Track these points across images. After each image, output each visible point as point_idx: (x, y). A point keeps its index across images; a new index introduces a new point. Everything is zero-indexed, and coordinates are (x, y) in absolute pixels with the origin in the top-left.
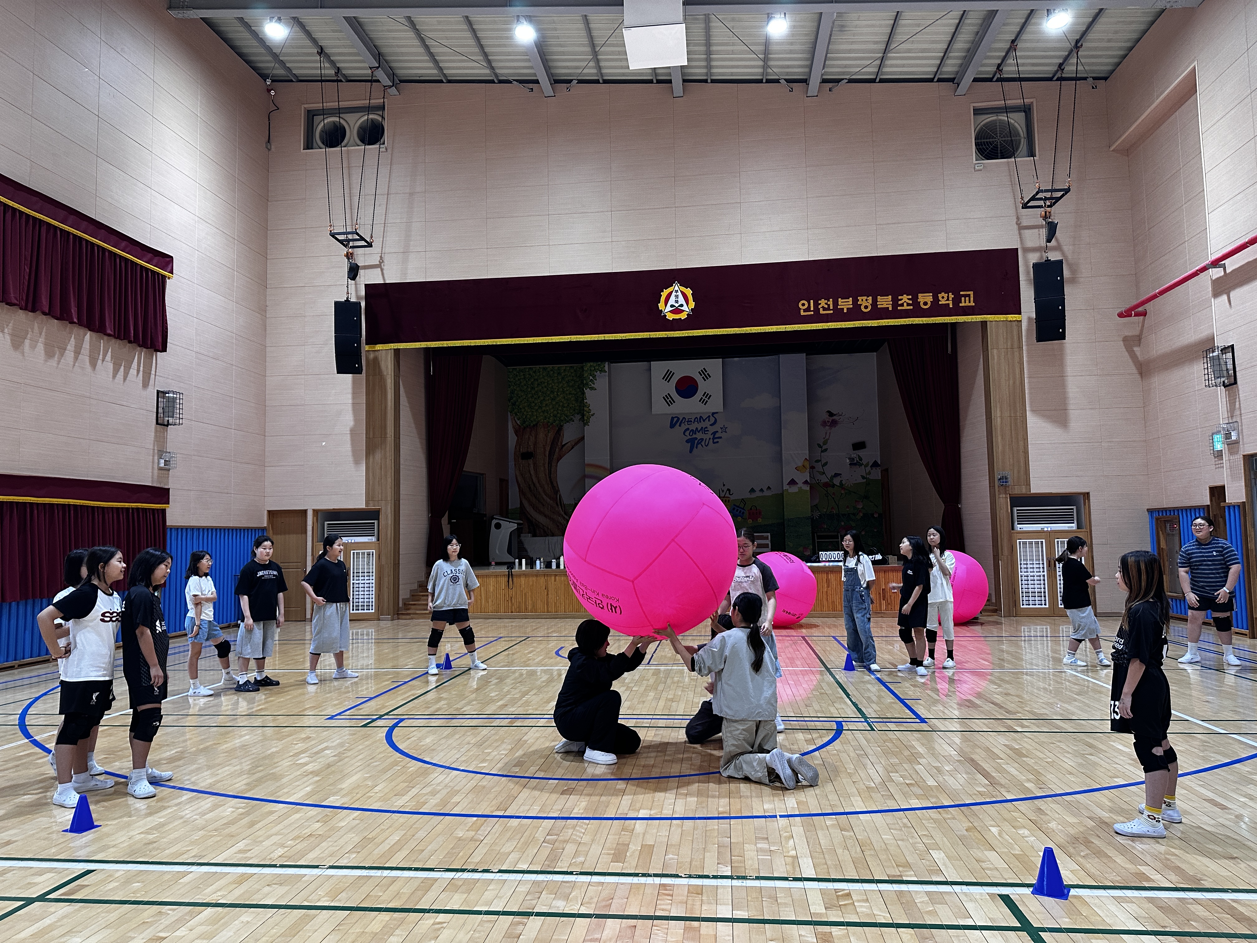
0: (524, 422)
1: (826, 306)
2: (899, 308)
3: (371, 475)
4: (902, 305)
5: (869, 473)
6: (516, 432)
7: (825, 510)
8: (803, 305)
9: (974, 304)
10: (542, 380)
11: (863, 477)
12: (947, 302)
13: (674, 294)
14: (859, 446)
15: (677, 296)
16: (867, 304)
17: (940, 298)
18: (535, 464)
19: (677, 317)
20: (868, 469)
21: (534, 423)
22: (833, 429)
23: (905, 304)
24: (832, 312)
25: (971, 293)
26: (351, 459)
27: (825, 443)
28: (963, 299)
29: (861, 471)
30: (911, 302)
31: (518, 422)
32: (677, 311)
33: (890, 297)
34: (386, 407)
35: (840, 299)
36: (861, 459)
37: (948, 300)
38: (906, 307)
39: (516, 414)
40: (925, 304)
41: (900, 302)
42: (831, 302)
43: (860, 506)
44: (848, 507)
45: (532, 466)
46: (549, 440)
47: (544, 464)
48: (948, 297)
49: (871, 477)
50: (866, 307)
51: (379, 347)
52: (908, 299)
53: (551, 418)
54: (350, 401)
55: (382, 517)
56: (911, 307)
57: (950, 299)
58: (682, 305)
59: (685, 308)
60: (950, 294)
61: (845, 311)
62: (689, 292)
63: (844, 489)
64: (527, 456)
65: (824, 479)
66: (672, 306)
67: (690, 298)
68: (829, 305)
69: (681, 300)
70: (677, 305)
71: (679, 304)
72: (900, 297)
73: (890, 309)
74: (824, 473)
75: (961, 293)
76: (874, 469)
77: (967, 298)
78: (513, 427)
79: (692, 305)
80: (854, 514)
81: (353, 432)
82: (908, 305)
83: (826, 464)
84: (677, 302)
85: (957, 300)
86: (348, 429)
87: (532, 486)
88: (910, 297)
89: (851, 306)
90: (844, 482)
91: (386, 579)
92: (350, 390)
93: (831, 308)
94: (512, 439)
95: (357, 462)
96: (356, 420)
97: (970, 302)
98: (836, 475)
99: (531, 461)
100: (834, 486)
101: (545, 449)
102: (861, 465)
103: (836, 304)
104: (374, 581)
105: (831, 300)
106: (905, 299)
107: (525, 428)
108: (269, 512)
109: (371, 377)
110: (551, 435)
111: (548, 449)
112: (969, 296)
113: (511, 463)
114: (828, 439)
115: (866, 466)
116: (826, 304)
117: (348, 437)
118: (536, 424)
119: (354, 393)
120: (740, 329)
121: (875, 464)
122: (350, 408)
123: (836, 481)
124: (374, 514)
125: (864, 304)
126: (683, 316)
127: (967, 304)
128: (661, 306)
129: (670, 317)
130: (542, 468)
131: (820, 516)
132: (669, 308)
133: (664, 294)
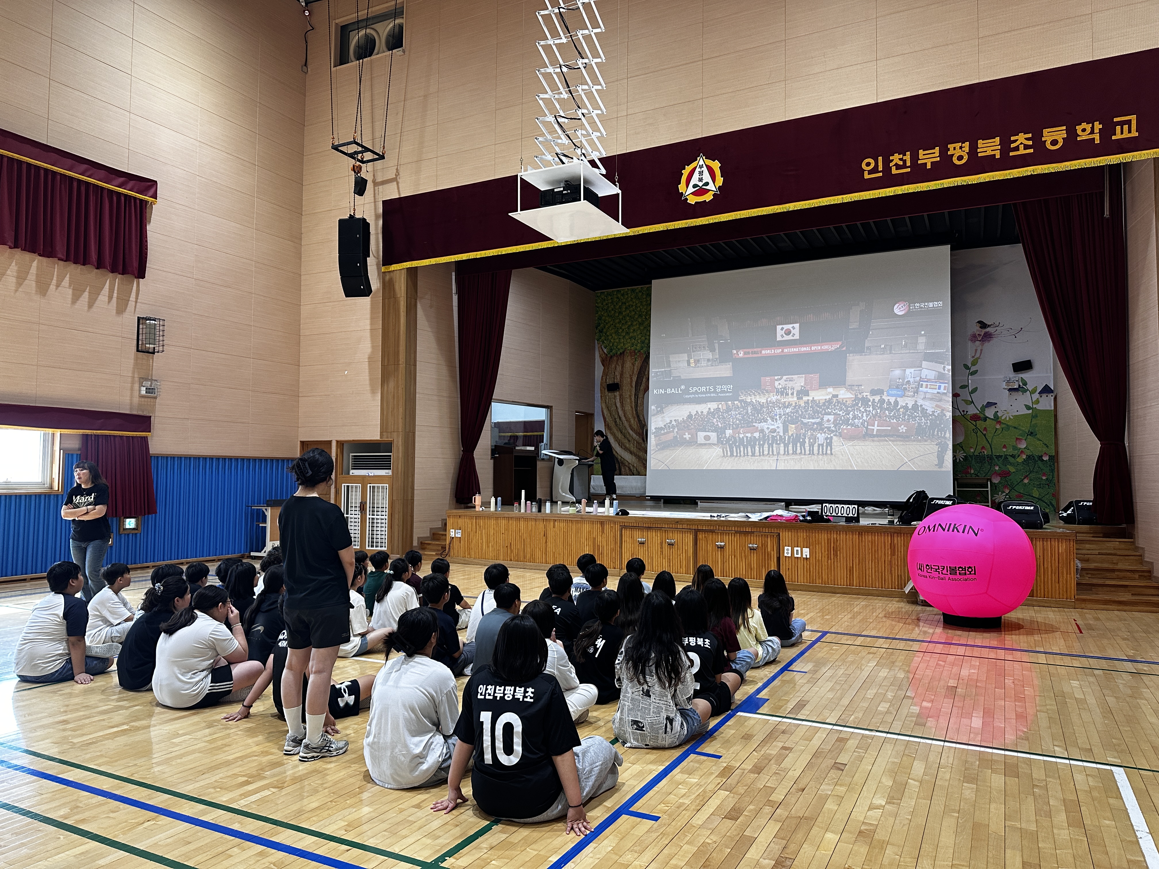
0: (611, 350)
1: (901, 163)
2: (1011, 154)
3: (385, 405)
4: (1017, 149)
5: (1037, 402)
6: (603, 362)
7: (972, 450)
8: (867, 164)
9: (1137, 134)
10: (631, 303)
11: (1028, 407)
12: (1091, 137)
13: (698, 170)
14: (1023, 366)
15: (701, 173)
16: (962, 154)
17: (1079, 132)
18: (621, 396)
19: (700, 199)
20: (1036, 396)
21: (621, 351)
22: (986, 344)
23: (1022, 147)
24: (909, 170)
25: (1133, 118)
26: (368, 388)
27: (974, 363)
28: (1118, 128)
29: (1025, 399)
30: (1030, 143)
31: (605, 351)
32: (700, 191)
33: (998, 139)
34: (399, 332)
35: (921, 151)
36: (1025, 384)
37: (1092, 132)
38: (1022, 151)
39: (603, 342)
40: (1054, 142)
41: (1013, 146)
42: (908, 157)
43: (1023, 445)
44: (1005, 446)
45: (618, 397)
46: (636, 369)
47: (630, 396)
48: (1093, 128)
49: (1039, 407)
50: (960, 158)
51: (394, 267)
52: (1026, 139)
53: (639, 345)
54: (368, 327)
55: (394, 449)
56: (1032, 151)
57: (1096, 130)
58: (707, 184)
59: (711, 187)
60: (1096, 124)
61: (929, 166)
62: (716, 165)
63: (999, 422)
64: (613, 387)
65: (972, 410)
66: (695, 186)
67: (718, 173)
68: (905, 161)
69: (707, 177)
71: (704, 182)
72: (1013, 138)
73: (998, 156)
74: (972, 402)
75: (1115, 120)
76: (1044, 395)
77: (1126, 127)
78: (600, 356)
79: (720, 180)
80: (1013, 456)
81: (371, 359)
82: (1026, 147)
83: (975, 390)
84: (701, 180)
85: (1107, 132)
86: (367, 357)
87: (618, 420)
88: (1030, 135)
89: (938, 159)
90: (999, 414)
91: (397, 516)
92: (368, 316)
93: (908, 164)
94: (599, 369)
95: (373, 392)
96: (373, 347)
97: (1130, 131)
98: (990, 404)
99: (617, 394)
100: (985, 419)
101: (631, 379)
102: (1025, 391)
103: (915, 158)
104: (387, 517)
105: (908, 153)
106: (1021, 138)
107: (611, 357)
108: (302, 443)
109: (386, 300)
110: (638, 364)
111: (635, 379)
112: (1129, 122)
113: (598, 395)
114: (979, 358)
115: (1033, 392)
116: (900, 159)
117: (366, 366)
118: (623, 352)
119: (372, 319)
120: (781, 206)
121: (1046, 390)
122: (368, 334)
123: (990, 413)
124: (387, 446)
125: (958, 153)
126: (708, 197)
127: (1126, 135)
128: (682, 188)
129: (692, 200)
130: (628, 400)
131: (966, 458)
132: (691, 189)
133: (686, 173)
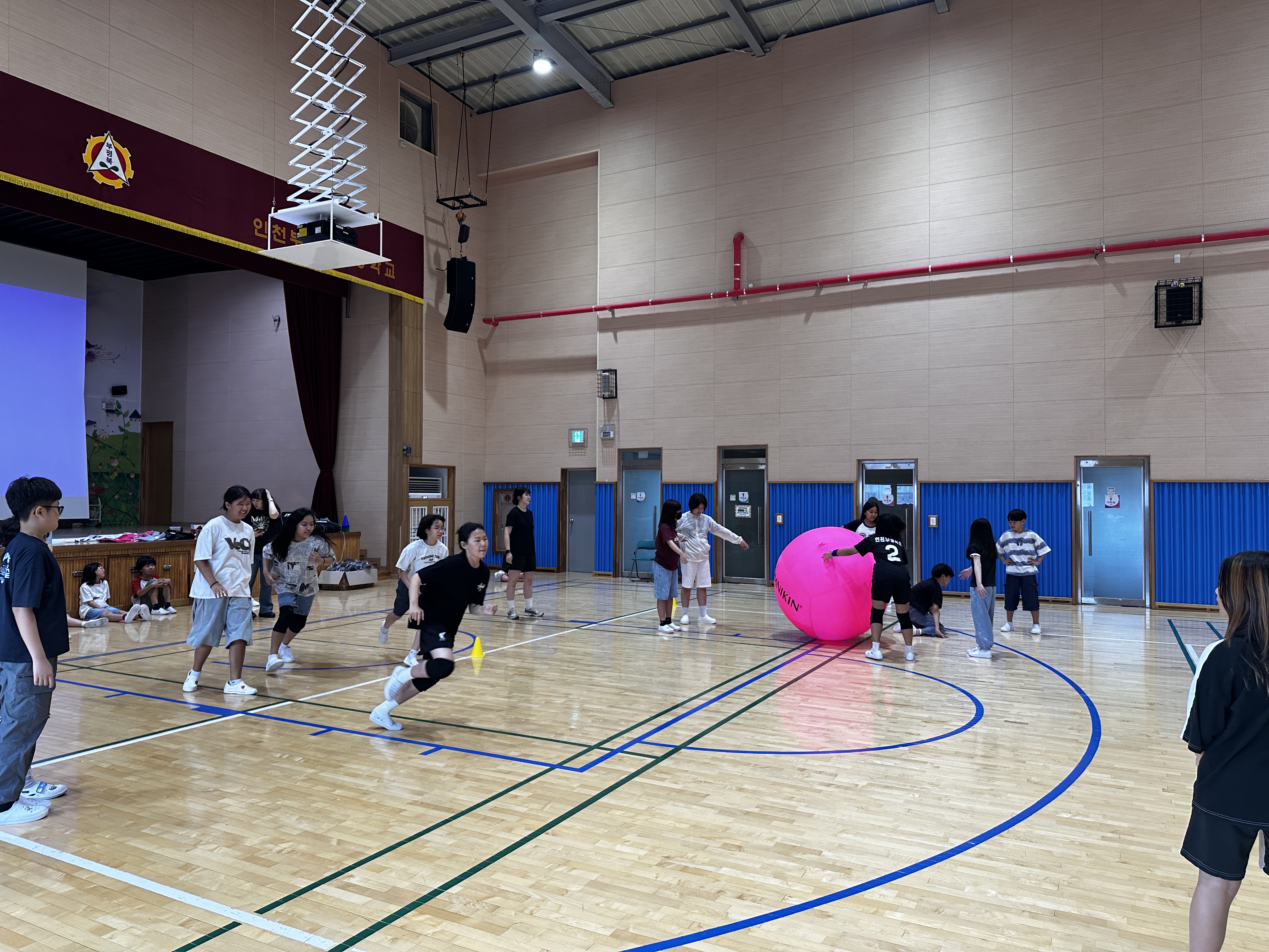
1: (279, 234)
5: (128, 425)
8: (257, 223)
9: (394, 278)
12: (376, 268)
13: (105, 148)
14: (120, 391)
15: (110, 153)
19: (108, 182)
20: (127, 419)
22: (90, 363)
25: (393, 266)
28: (387, 269)
29: (119, 421)
32: (109, 174)
36: (119, 407)
42: (284, 231)
43: (115, 464)
44: (101, 464)
49: (130, 429)
57: (379, 266)
58: (116, 169)
59: (120, 173)
62: (126, 153)
66: (101, 164)
67: (128, 163)
68: (282, 234)
69: (116, 162)
70: (109, 166)
71: (113, 165)
76: (134, 419)
77: (390, 270)
79: (131, 174)
80: (107, 474)
84: (110, 161)
85: (383, 269)
93: (284, 238)
102: (119, 413)
103: (288, 235)
115: (125, 416)
116: (280, 231)
120: (190, 229)
121: (135, 415)
126: (117, 185)
127: (390, 275)
128: (86, 158)
129: (100, 179)
132: (96, 166)
133: (91, 143)
